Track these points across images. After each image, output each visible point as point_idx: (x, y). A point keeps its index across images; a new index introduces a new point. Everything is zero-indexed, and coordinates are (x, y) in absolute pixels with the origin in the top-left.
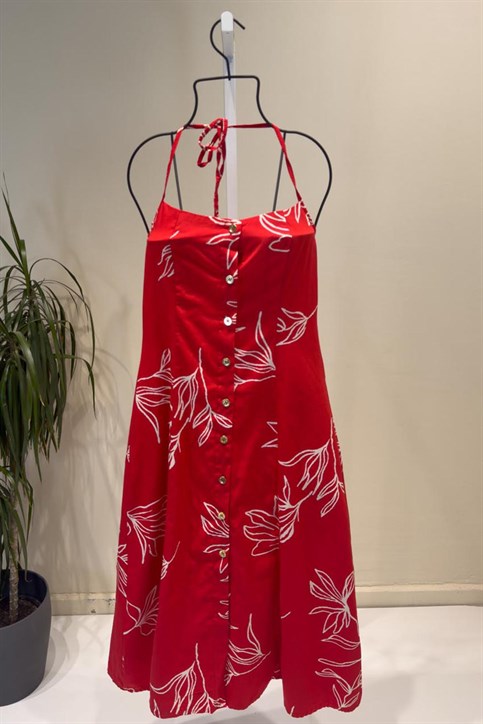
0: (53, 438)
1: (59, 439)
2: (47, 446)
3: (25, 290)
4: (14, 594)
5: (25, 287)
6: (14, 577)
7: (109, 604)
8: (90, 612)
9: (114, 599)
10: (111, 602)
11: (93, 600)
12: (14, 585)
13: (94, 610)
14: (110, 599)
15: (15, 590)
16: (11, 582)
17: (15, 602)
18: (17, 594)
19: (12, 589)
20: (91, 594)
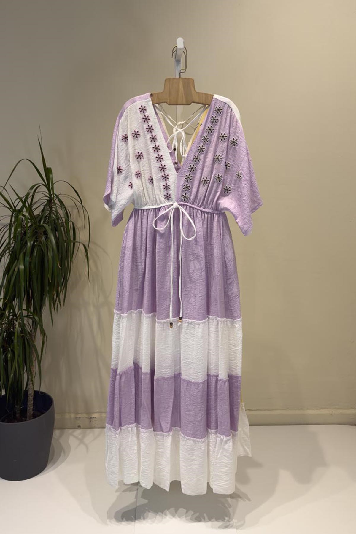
0: (59, 301)
3: (47, 200)
4: (30, 403)
5: (48, 199)
6: (31, 392)
7: (90, 421)
8: (77, 427)
9: (94, 418)
10: (92, 419)
11: (80, 418)
12: (31, 398)
13: (80, 425)
14: (91, 418)
15: (32, 401)
16: (29, 395)
17: (31, 409)
18: (32, 404)
19: (30, 400)
20: (78, 414)
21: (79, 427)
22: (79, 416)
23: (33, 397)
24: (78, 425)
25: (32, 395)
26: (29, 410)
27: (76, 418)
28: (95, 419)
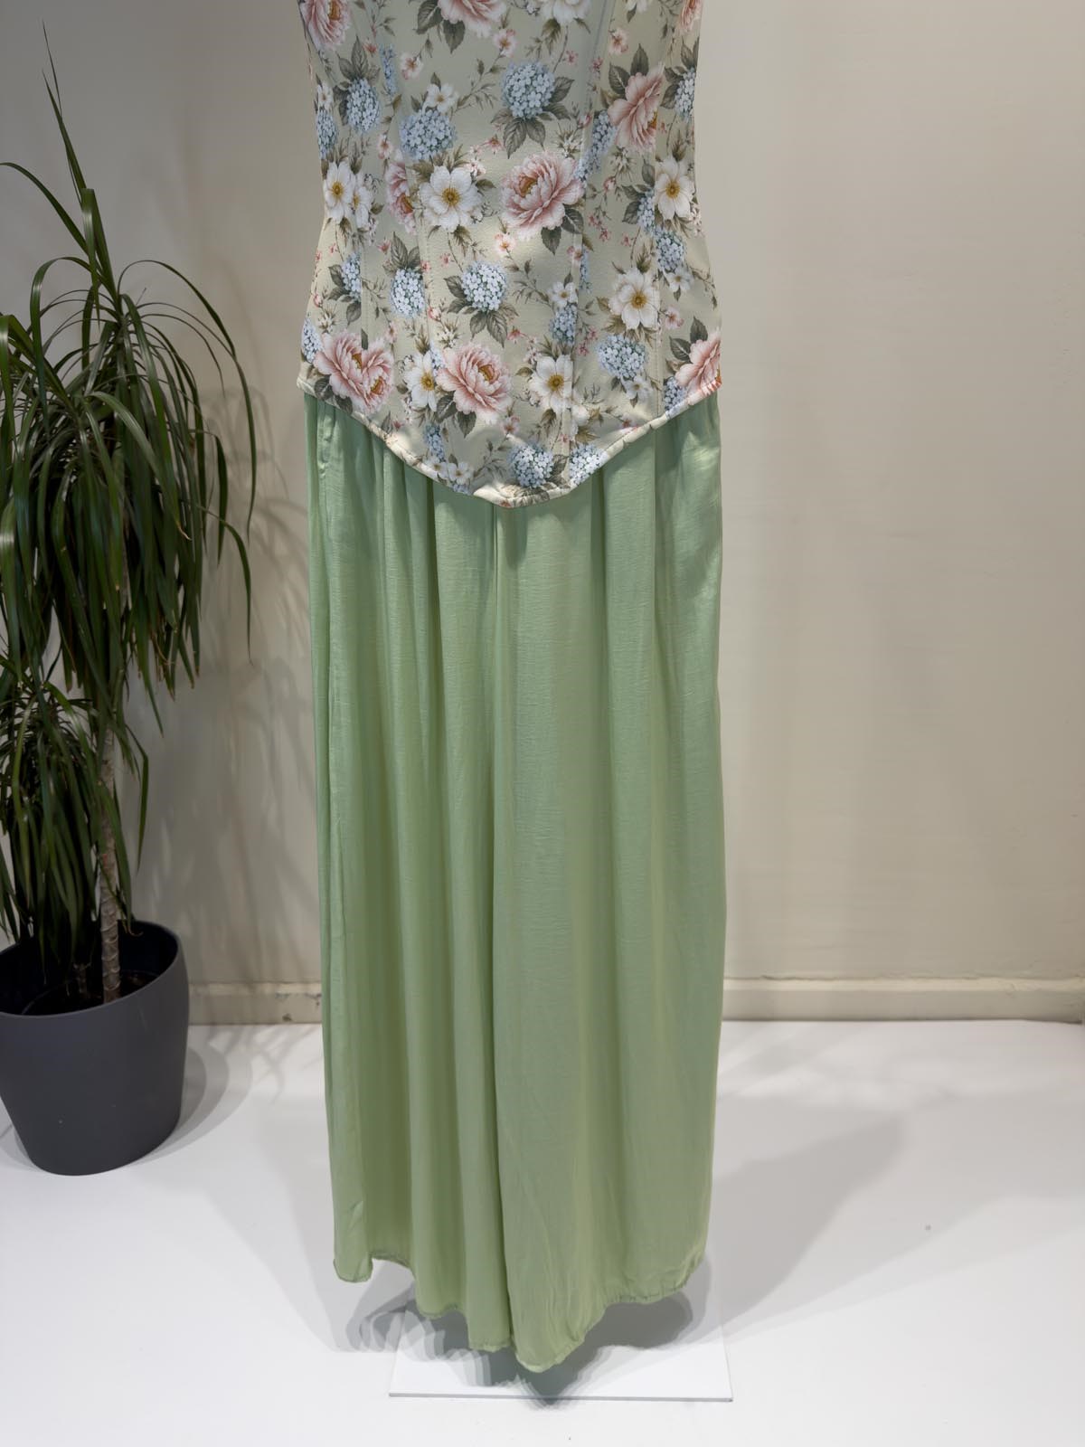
1: (197, 656)
2: (169, 662)
4: (111, 958)
6: (108, 928)
7: (318, 1003)
8: (281, 1018)
11: (287, 995)
12: (109, 942)
13: (288, 1015)
14: (319, 995)
15: (113, 951)
16: (104, 936)
17: (113, 974)
18: (117, 959)
19: (107, 949)
20: (283, 985)
21: (287, 1019)
22: (284, 989)
23: (117, 939)
24: (284, 1014)
25: (115, 933)
26: (107, 976)
27: (278, 995)
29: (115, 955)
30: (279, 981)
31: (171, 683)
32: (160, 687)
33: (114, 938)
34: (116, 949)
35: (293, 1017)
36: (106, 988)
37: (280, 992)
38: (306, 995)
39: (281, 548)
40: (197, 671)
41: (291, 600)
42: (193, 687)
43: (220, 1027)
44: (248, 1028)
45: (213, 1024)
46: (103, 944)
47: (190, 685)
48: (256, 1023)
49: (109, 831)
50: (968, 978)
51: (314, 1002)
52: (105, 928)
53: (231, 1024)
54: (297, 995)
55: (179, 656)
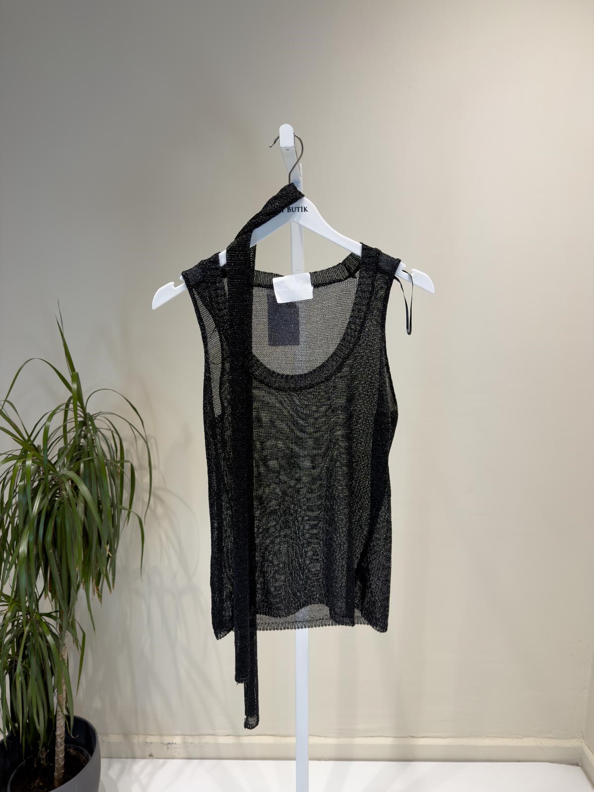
0: (107, 578)
1: (113, 579)
2: (100, 586)
4: (60, 749)
6: (60, 733)
7: (168, 748)
8: (148, 755)
9: (173, 743)
10: (169, 746)
11: (151, 743)
13: (151, 754)
14: (169, 743)
15: (62, 745)
16: (57, 737)
17: (61, 758)
18: (63, 749)
19: (59, 744)
20: (149, 736)
21: (151, 756)
22: (150, 739)
23: (64, 738)
24: (149, 754)
25: (63, 735)
26: (58, 759)
27: (147, 743)
28: (175, 745)
29: (62, 748)
30: (147, 734)
31: (100, 596)
32: (94, 598)
33: (62, 738)
34: (64, 744)
35: (153, 755)
36: (56, 766)
37: (148, 741)
38: (162, 743)
39: (160, 511)
40: (113, 586)
41: (164, 538)
42: (111, 593)
43: (114, 759)
44: (130, 760)
45: (111, 758)
46: (56, 741)
47: (109, 592)
48: (134, 758)
49: (63, 681)
50: (518, 738)
51: (165, 747)
52: (58, 733)
53: (120, 758)
54: (157, 743)
55: (105, 581)
